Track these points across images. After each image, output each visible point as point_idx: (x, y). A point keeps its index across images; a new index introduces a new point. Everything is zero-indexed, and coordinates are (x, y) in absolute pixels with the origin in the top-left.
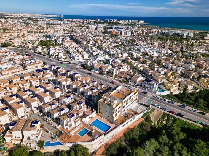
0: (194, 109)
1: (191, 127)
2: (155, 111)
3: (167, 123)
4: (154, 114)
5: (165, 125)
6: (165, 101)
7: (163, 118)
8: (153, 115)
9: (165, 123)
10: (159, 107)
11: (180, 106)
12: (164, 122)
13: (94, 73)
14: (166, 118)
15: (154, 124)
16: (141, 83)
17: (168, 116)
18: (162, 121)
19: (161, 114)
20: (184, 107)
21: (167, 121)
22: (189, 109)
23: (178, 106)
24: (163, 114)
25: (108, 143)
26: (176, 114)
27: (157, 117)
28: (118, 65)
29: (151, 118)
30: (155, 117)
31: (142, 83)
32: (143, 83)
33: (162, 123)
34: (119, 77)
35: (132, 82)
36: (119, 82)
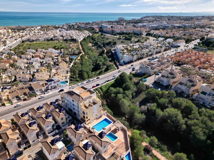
0: (94, 79)
12: (99, 94)
16: (45, 87)
17: (96, 89)
21: (99, 92)
22: (92, 80)
23: (87, 82)
26: (96, 86)
32: (48, 86)
33: (99, 96)
34: (15, 98)
35: (37, 91)
36: (25, 102)
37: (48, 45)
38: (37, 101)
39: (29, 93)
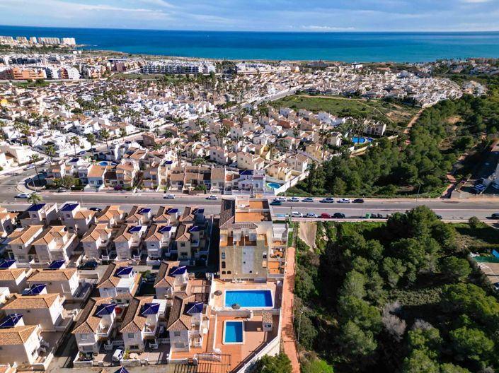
0: (346, 199)
1: (367, 228)
2: (301, 224)
3: (329, 237)
4: (302, 231)
5: (329, 242)
6: (298, 201)
7: (320, 232)
8: (303, 234)
9: (327, 240)
10: (302, 215)
11: (325, 202)
12: (326, 238)
13: (97, 191)
14: (324, 231)
15: (313, 249)
16: (233, 182)
17: (325, 224)
18: (321, 238)
19: (313, 227)
20: (329, 200)
21: (329, 234)
22: (339, 202)
23: (320, 201)
24: (316, 226)
25: (287, 325)
26: (333, 217)
27: (310, 234)
28: (145, 155)
29: (303, 240)
30: (308, 235)
31: (236, 180)
32: (239, 181)
33: (322, 241)
34: (177, 183)
35: (215, 184)
36: (186, 196)
37: (337, 104)
38: (202, 200)
39: (201, 183)
